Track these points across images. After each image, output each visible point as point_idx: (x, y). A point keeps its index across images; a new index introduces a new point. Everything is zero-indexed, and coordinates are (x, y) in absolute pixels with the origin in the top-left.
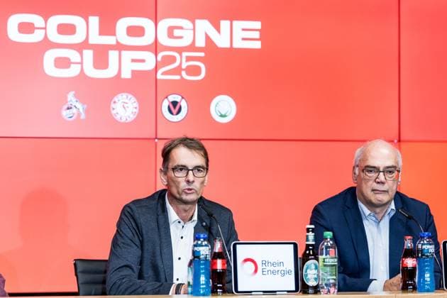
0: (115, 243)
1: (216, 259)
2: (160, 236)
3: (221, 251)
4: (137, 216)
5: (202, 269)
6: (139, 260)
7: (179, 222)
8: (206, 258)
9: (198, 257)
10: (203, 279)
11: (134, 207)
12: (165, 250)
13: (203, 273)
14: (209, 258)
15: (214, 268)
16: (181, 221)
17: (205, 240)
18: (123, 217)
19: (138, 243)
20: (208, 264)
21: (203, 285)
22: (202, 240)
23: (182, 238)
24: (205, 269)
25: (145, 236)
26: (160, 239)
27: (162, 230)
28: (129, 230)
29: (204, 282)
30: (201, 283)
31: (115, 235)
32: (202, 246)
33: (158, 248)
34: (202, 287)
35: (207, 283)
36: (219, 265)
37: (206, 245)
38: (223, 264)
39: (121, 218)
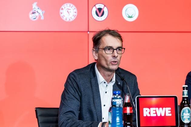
0: (63, 97)
1: (126, 107)
2: (93, 92)
3: (129, 102)
4: (77, 80)
5: (118, 113)
6: (79, 108)
7: (105, 83)
8: (120, 106)
9: (115, 106)
10: (118, 119)
11: (76, 74)
12: (96, 101)
13: (118, 116)
14: (122, 106)
15: (125, 112)
16: (106, 81)
17: (119, 95)
18: (69, 80)
19: (78, 97)
20: (121, 110)
21: (118, 123)
22: (117, 95)
23: (106, 92)
24: (120, 113)
25: (83, 93)
26: (93, 94)
27: (94, 88)
28: (72, 89)
29: (118, 121)
30: (117, 122)
31: (64, 92)
32: (118, 99)
33: (92, 99)
34: (117, 124)
35: (120, 122)
36: (128, 110)
37: (120, 98)
38: (131, 110)
39: (67, 81)
